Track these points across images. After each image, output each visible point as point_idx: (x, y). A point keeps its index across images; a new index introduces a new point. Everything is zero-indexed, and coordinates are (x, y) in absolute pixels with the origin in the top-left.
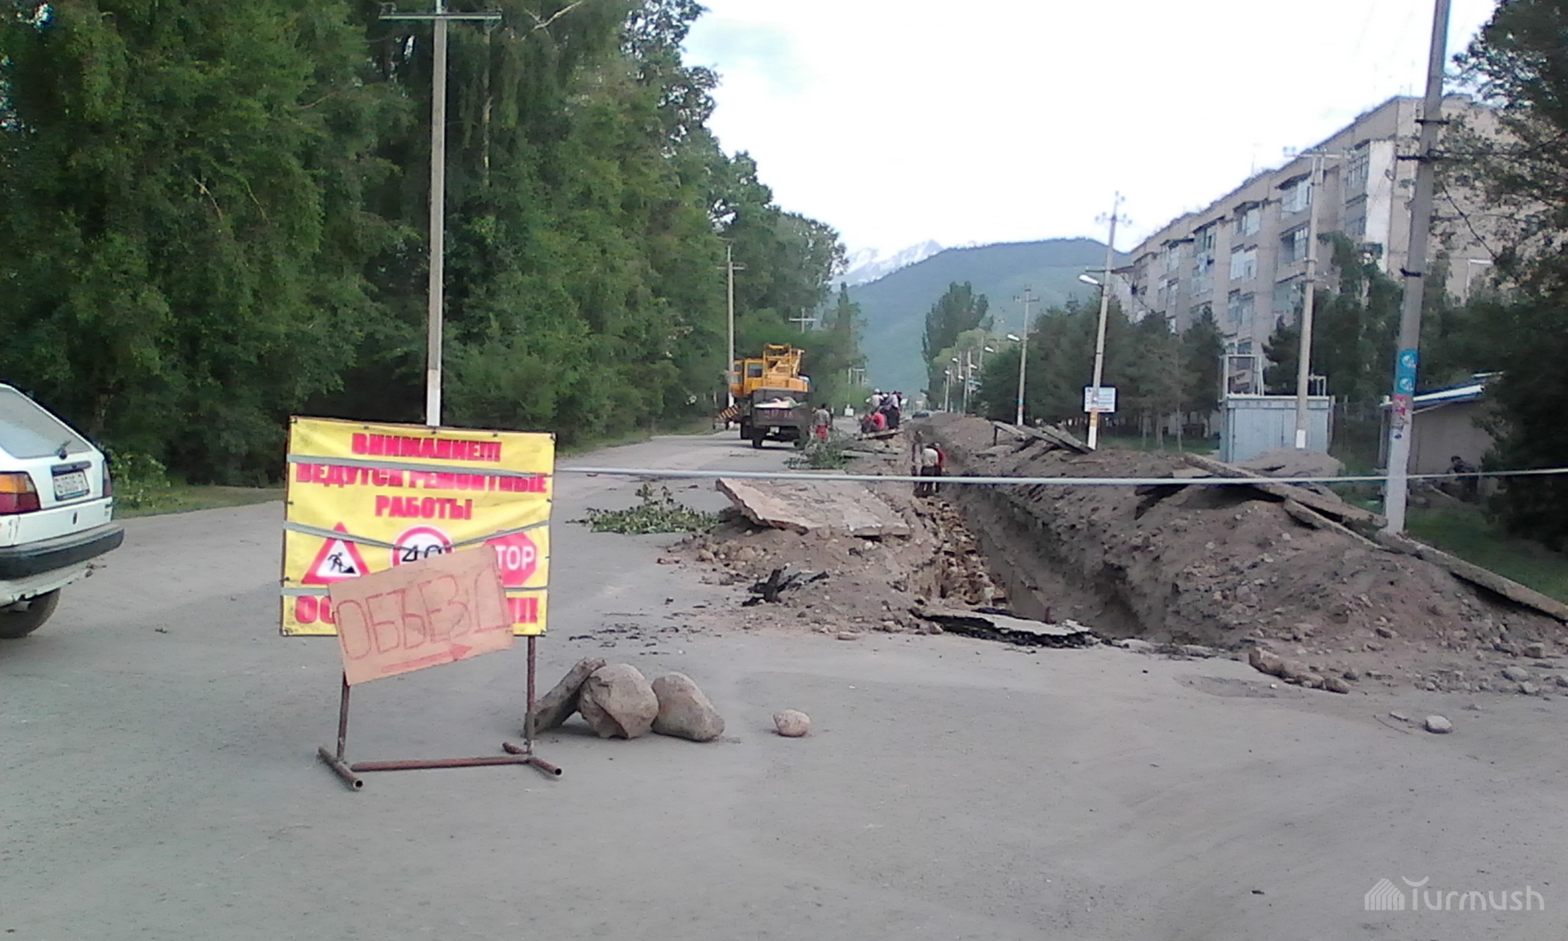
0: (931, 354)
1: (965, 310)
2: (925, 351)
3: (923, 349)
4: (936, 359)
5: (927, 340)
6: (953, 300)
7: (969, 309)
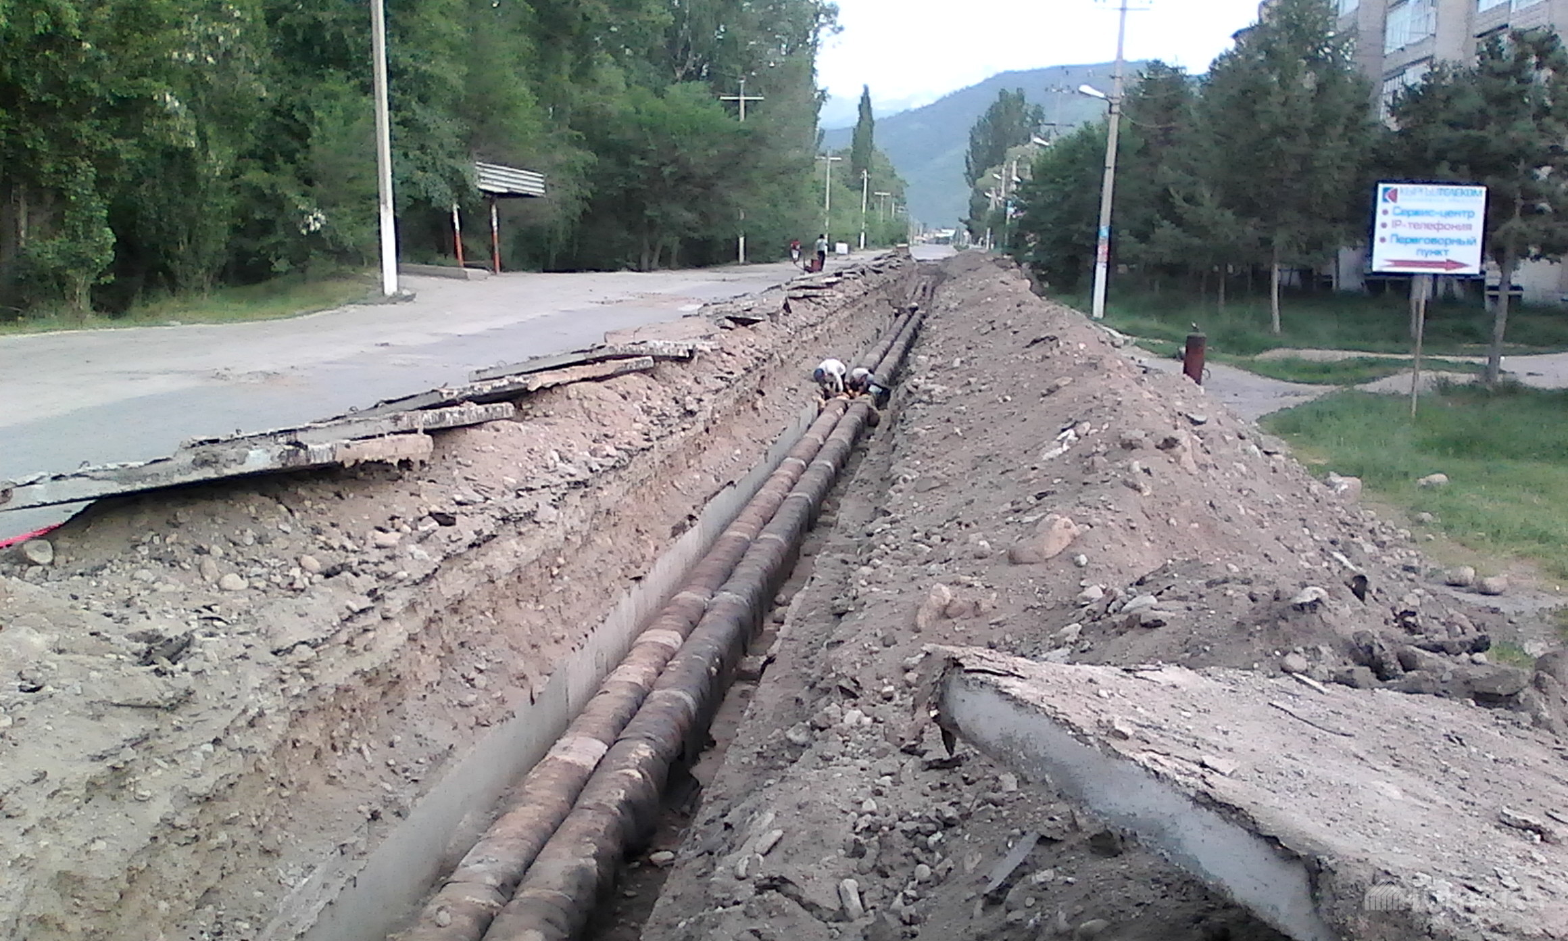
0: (974, 175)
1: (1016, 123)
2: (969, 173)
3: (966, 169)
4: (979, 181)
5: (971, 159)
6: (1003, 111)
7: (1021, 124)
